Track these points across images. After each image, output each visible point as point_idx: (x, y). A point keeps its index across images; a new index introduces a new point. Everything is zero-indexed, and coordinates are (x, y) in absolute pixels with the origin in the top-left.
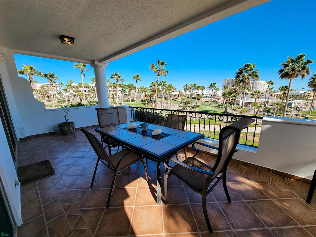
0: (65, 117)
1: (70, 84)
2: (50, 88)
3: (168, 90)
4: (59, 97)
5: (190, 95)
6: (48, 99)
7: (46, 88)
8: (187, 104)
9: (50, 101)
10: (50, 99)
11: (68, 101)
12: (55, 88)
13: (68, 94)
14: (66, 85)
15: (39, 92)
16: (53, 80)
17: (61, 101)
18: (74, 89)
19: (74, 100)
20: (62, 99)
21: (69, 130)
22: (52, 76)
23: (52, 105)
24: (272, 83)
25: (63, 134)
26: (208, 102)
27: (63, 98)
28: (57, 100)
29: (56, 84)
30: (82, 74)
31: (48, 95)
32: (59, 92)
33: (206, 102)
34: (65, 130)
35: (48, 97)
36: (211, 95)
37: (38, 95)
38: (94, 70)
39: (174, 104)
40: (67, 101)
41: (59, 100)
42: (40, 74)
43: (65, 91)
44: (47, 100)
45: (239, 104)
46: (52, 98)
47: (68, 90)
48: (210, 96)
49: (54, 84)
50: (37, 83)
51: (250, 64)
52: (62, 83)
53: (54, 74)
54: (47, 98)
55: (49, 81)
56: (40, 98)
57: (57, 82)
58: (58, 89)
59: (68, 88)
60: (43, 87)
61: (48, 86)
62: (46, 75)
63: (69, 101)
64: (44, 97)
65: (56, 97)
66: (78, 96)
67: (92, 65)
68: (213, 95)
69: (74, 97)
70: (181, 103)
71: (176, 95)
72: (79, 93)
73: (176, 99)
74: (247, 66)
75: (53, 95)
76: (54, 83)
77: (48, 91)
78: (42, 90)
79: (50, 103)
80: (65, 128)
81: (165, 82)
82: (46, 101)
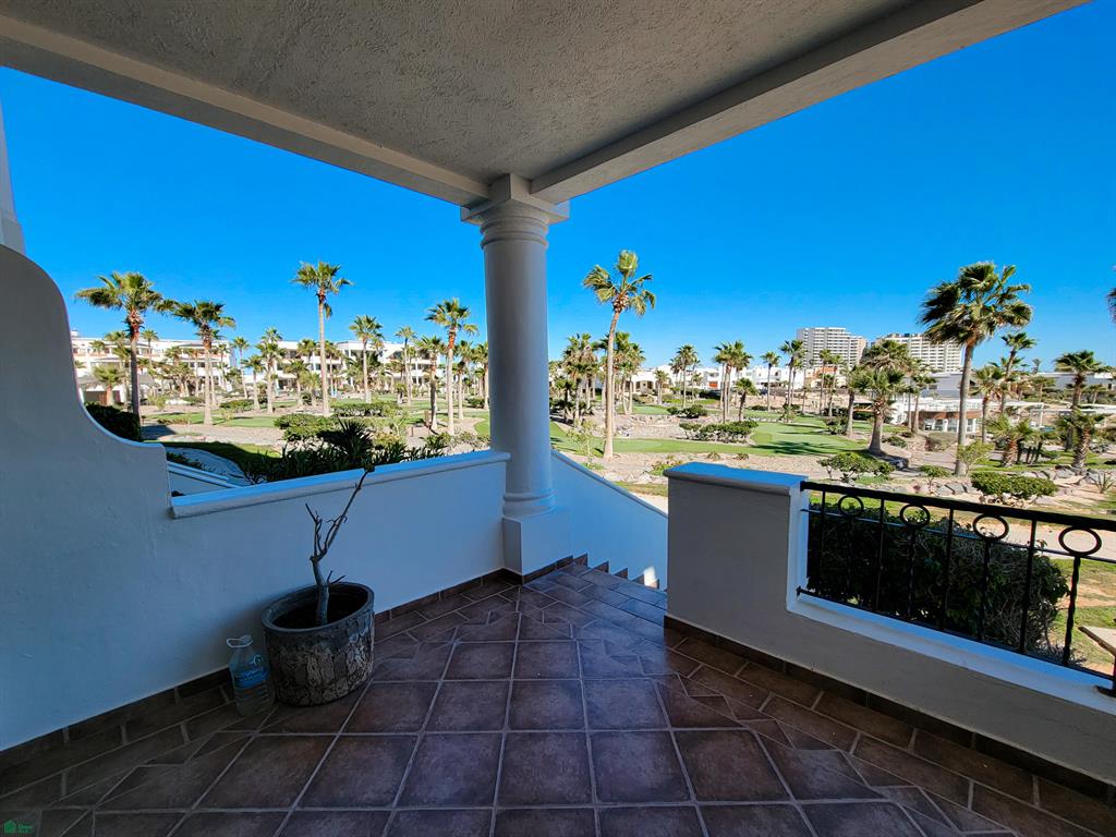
0: (315, 560)
1: (270, 342)
2: (200, 356)
3: (624, 366)
4: (229, 387)
5: (687, 384)
6: (188, 395)
7: (186, 356)
8: (697, 417)
9: (195, 402)
10: (197, 394)
11: (261, 403)
12: (218, 358)
13: (260, 377)
14: (260, 347)
15: (159, 370)
16: (213, 326)
17: (235, 404)
18: (286, 361)
19: (280, 400)
20: (237, 393)
21: (342, 671)
22: (211, 312)
23: (204, 416)
24: (1026, 344)
25: (290, 704)
26: (762, 409)
27: (242, 392)
28: (221, 397)
29: (222, 342)
30: (322, 306)
31: (192, 380)
32: (229, 371)
33: (755, 408)
34: (314, 674)
35: (191, 387)
36: (766, 384)
37: (156, 380)
38: (484, 244)
39: (648, 418)
40: (256, 403)
41: (229, 400)
42: (168, 304)
43: (252, 369)
44: (185, 399)
45: (891, 419)
46: (202, 391)
47: (264, 362)
48: (761, 387)
49: (215, 344)
50: (156, 338)
51: (989, 267)
52: (242, 341)
53: (218, 308)
54: (185, 393)
55: (197, 329)
56: (163, 393)
57: (227, 337)
58: (226, 360)
59: (264, 356)
60: (174, 353)
61: (192, 351)
62: (188, 313)
63: (265, 401)
64: (177, 388)
65: (219, 388)
66: (298, 385)
67: (475, 211)
68: (773, 385)
69: (281, 387)
70: (673, 413)
71: (641, 385)
72: (301, 373)
73: (644, 399)
74: (980, 273)
75: (207, 382)
76: (216, 337)
77: (192, 365)
78: (170, 361)
79: (194, 409)
80: (312, 661)
81: (625, 337)
82: (181, 402)
